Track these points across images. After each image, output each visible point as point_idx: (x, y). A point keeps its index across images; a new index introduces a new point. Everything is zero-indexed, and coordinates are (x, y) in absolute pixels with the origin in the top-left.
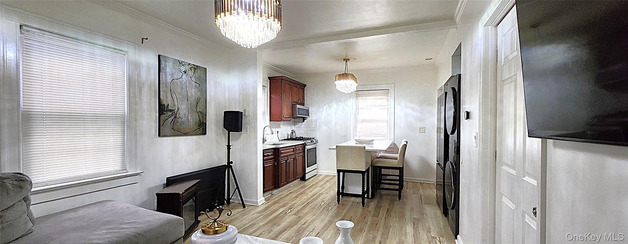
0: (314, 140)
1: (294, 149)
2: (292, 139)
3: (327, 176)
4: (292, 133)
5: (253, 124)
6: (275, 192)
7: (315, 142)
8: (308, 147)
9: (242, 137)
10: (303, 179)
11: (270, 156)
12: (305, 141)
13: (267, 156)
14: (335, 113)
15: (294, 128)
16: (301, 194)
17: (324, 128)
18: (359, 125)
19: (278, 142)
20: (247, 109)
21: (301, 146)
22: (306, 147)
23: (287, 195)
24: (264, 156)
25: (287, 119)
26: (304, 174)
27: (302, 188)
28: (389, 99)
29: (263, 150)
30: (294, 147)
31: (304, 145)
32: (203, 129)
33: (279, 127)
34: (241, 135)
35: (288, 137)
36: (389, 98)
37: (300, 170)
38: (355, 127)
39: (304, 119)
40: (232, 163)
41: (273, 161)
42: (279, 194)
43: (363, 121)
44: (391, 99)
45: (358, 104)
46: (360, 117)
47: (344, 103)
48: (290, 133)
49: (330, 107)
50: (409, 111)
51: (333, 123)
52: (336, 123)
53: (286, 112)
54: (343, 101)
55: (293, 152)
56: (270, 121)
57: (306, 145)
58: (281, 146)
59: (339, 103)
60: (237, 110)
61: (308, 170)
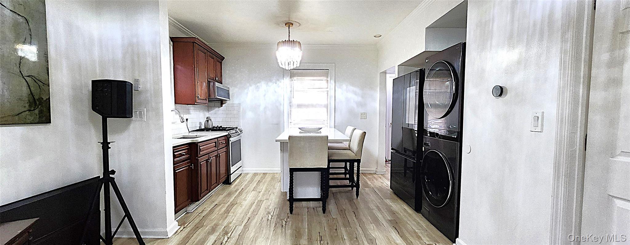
0: (238, 130)
1: (215, 142)
2: (207, 129)
3: (255, 174)
4: (208, 121)
5: (154, 104)
6: (191, 208)
7: (240, 132)
8: (232, 140)
9: (132, 126)
10: (227, 182)
11: (184, 155)
12: (229, 132)
13: (179, 155)
14: (265, 96)
15: (207, 114)
16: (232, 205)
17: (250, 115)
18: (295, 111)
19: (187, 134)
20: (142, 80)
21: (223, 138)
22: (230, 139)
23: (212, 211)
24: (174, 156)
25: (201, 101)
26: (228, 174)
27: (229, 195)
28: (329, 81)
29: (174, 147)
30: (216, 140)
31: (227, 138)
32: (41, 112)
33: (189, 113)
34: (128, 124)
35: (200, 127)
36: (329, 79)
37: (223, 170)
38: (290, 114)
39: (222, 102)
40: (113, 172)
41: (188, 163)
42: (199, 209)
43: (299, 106)
44: (331, 81)
45: (292, 85)
46: (295, 102)
47: (276, 83)
48: (203, 121)
49: (258, 88)
50: (351, 95)
51: (262, 108)
52: (265, 108)
53: (201, 90)
54: (274, 81)
55: (216, 146)
56: (175, 103)
57: (231, 136)
58: (200, 140)
59: (270, 84)
60: (120, 78)
61: (233, 169)
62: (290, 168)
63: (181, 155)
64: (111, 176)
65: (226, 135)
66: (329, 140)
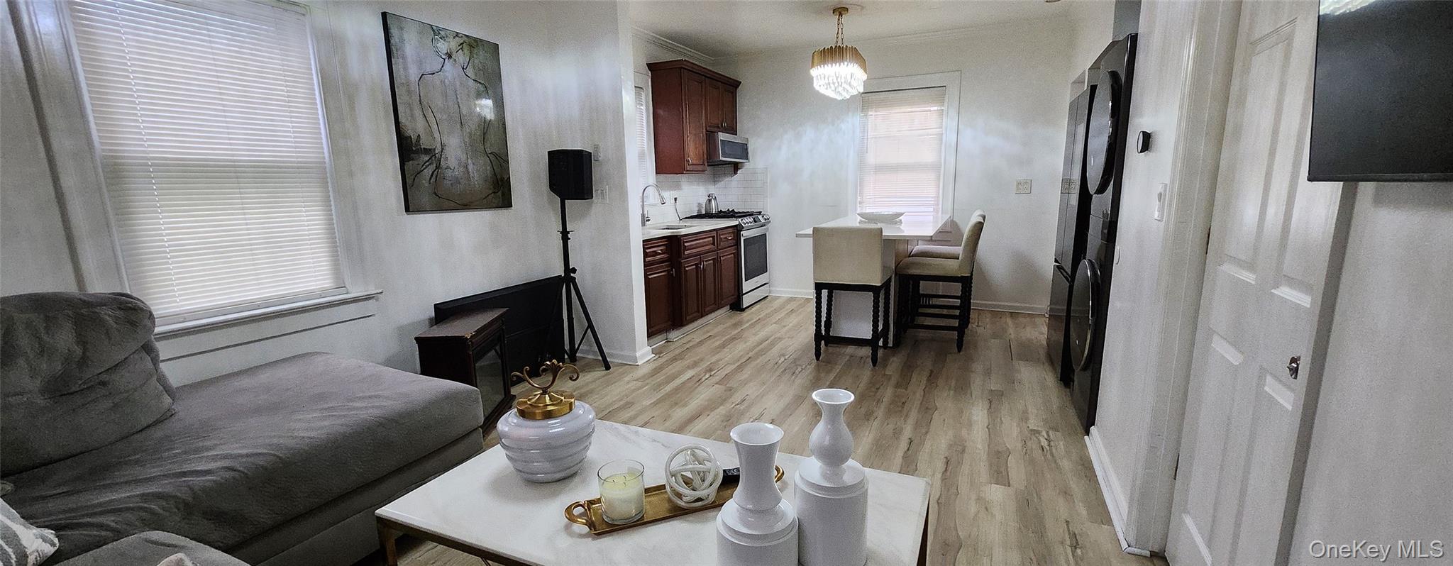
0: (760, 217)
1: (713, 237)
2: (709, 216)
3: (791, 300)
4: (710, 201)
5: (616, 181)
6: (674, 335)
7: (763, 221)
8: (745, 234)
9: (593, 210)
10: (737, 306)
11: (660, 254)
12: (740, 220)
13: (652, 254)
14: (811, 150)
15: (713, 189)
16: (734, 339)
17: (784, 188)
18: (869, 178)
19: (675, 222)
20: (602, 145)
21: (731, 230)
22: (742, 233)
23: (701, 343)
24: (646, 255)
25: (695, 168)
26: (739, 294)
27: (735, 325)
28: (945, 112)
29: (644, 241)
30: (714, 234)
31: (737, 230)
32: (503, 194)
33: (677, 187)
34: (590, 205)
35: (699, 211)
36: (945, 108)
37: (728, 286)
38: (860, 184)
39: (736, 167)
40: (574, 270)
41: (667, 266)
42: (685, 338)
43: (880, 169)
44: (950, 110)
45: (866, 126)
46: (871, 159)
47: (833, 125)
48: (704, 200)
49: (799, 136)
50: (994, 140)
51: (806, 176)
52: (812, 175)
53: (693, 149)
55: (713, 244)
56: (656, 173)
57: (743, 227)
58: (684, 231)
59: (822, 126)
60: (577, 146)
61: (747, 286)
62: (816, 283)
63: (655, 254)
64: (572, 275)
65: (736, 226)
66: (885, 236)
